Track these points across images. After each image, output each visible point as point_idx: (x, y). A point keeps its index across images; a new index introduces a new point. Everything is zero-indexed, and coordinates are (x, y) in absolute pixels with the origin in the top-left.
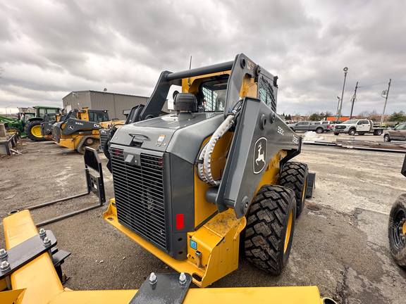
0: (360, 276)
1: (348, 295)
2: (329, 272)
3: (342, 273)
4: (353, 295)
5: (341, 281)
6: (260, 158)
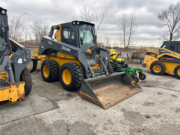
6: (43, 47)
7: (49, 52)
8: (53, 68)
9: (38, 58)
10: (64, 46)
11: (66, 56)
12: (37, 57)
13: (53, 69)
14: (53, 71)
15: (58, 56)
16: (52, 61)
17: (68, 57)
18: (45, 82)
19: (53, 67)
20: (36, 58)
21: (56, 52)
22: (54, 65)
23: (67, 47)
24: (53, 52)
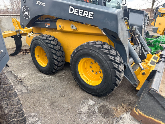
0: (21, 92)
1: (19, 83)
2: (31, 83)
3: (27, 87)
4: (17, 84)
5: (24, 85)
6: (26, 13)
7: (38, 21)
8: (54, 51)
9: (20, 33)
10: (75, 7)
11: (76, 29)
12: (19, 31)
13: (55, 54)
14: (55, 57)
15: (58, 28)
16: (50, 39)
17: (82, 29)
18: (43, 75)
19: (55, 49)
20: (18, 33)
21: (53, 20)
22: (55, 47)
23: (84, 9)
24: (46, 22)
